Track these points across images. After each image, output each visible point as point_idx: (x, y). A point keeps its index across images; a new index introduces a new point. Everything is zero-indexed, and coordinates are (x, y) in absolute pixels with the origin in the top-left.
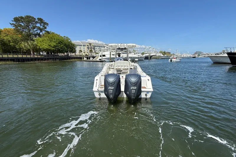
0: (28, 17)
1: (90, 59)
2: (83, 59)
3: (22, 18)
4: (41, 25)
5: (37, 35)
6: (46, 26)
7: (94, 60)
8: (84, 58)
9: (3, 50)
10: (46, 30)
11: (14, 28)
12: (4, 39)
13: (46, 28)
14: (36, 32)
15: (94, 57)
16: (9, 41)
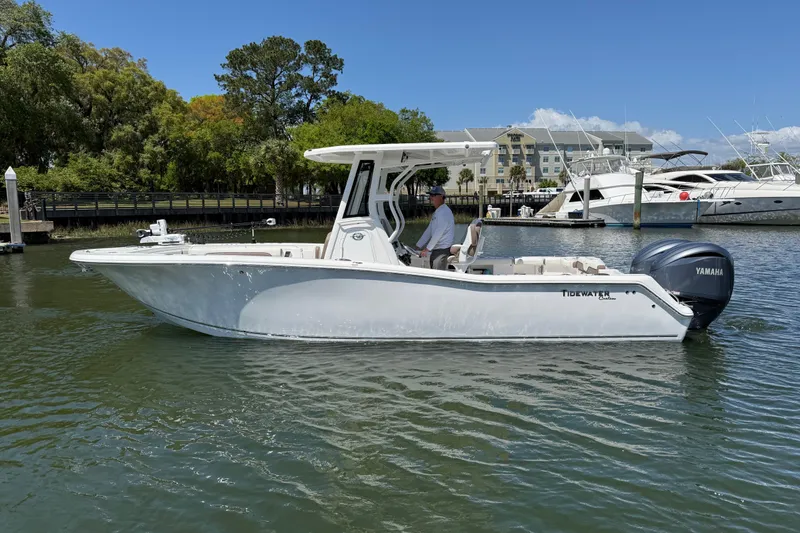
0: (275, 42)
1: (516, 213)
2: (485, 211)
3: (254, 48)
4: (315, 70)
5: (298, 112)
6: (334, 72)
7: (539, 216)
8: (490, 208)
9: (180, 181)
10: (333, 88)
11: (225, 92)
12: (190, 139)
13: (333, 81)
14: (296, 100)
15: (537, 205)
16: (206, 145)
